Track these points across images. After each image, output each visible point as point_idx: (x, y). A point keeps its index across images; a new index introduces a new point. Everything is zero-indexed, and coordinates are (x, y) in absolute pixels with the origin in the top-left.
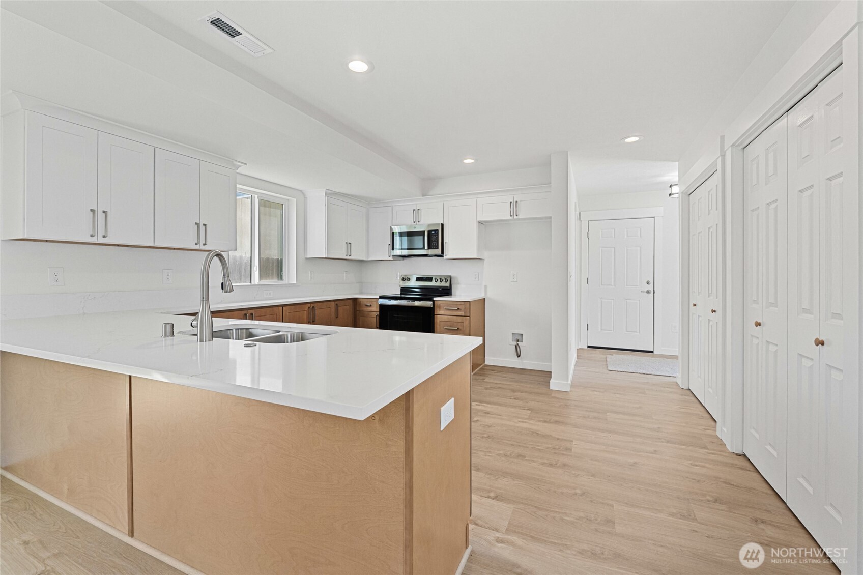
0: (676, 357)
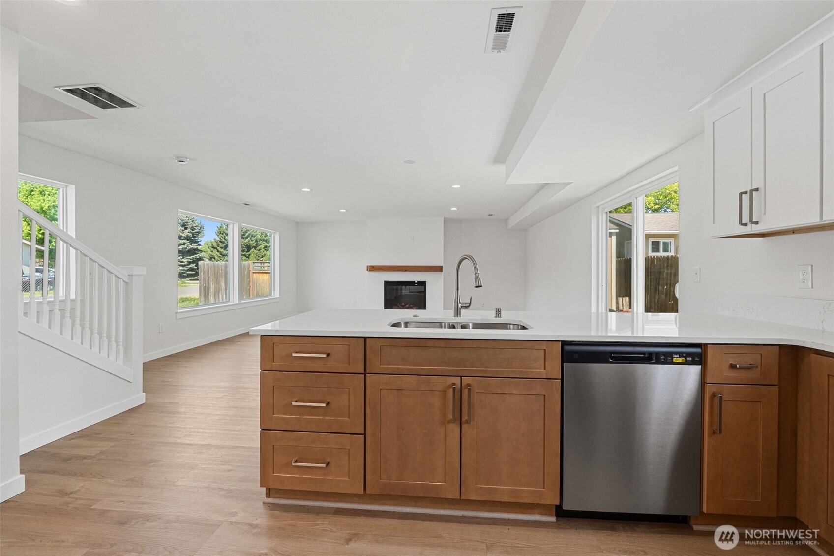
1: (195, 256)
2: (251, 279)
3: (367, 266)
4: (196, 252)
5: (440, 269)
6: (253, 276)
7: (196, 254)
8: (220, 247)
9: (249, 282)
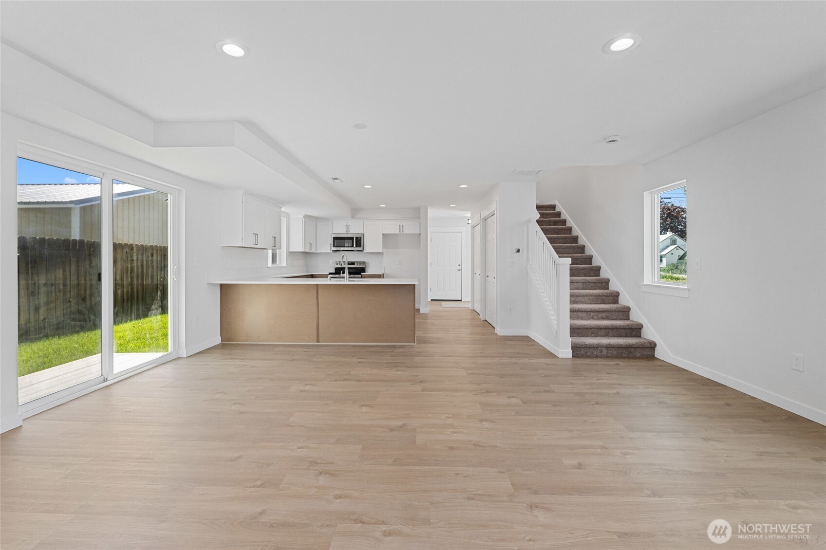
0: (469, 302)
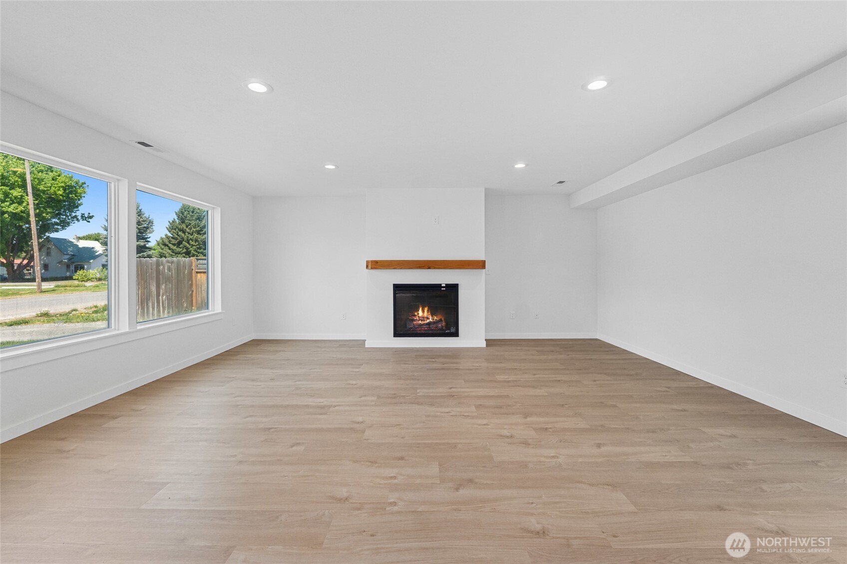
1: (142, 254)
2: (194, 281)
3: (367, 262)
4: (144, 250)
5: (481, 265)
6: (196, 276)
7: (143, 252)
8: (172, 244)
9: (192, 285)
